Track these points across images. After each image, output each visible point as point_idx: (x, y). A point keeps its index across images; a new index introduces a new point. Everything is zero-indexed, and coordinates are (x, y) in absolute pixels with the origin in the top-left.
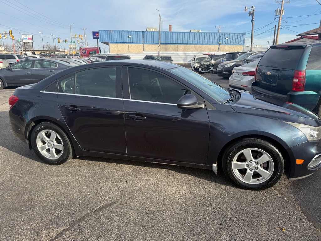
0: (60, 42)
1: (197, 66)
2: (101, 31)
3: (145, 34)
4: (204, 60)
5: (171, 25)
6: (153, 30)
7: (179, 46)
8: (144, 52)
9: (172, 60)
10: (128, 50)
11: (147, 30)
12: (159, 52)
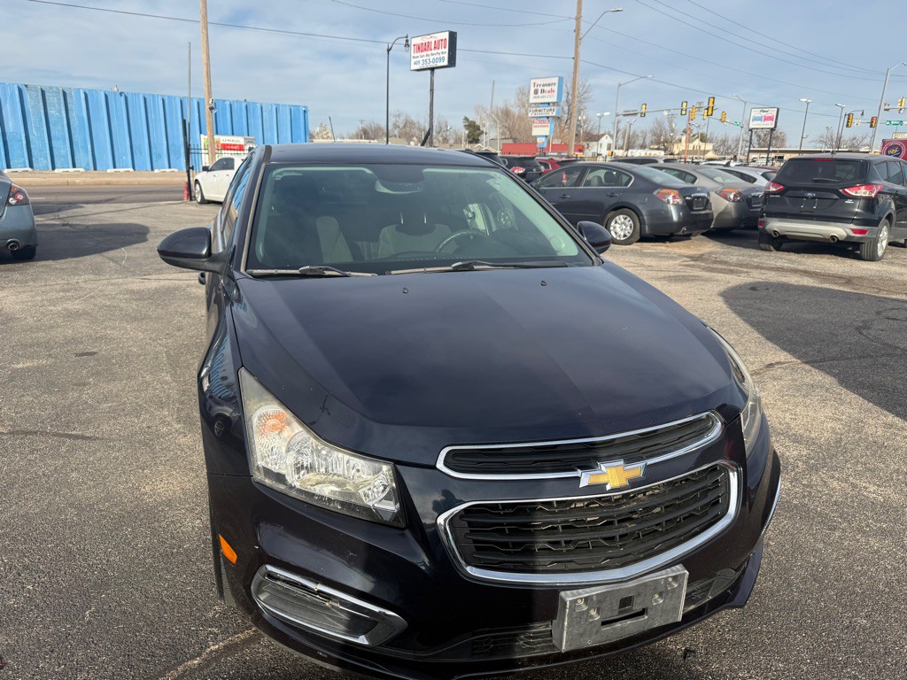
0: (854, 124)
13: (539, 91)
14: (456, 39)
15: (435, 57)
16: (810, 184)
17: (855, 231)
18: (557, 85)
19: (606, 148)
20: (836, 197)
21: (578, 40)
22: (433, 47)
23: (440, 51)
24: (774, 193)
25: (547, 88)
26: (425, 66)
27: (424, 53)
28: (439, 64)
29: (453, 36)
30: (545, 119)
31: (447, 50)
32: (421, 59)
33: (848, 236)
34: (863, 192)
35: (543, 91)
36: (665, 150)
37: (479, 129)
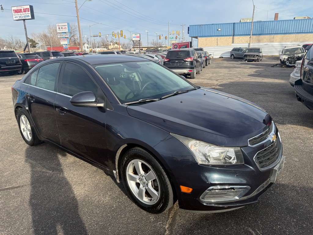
0: (161, 39)
1: (284, 59)
2: (192, 26)
3: (236, 26)
4: (296, 52)
5: (278, 14)
6: (248, 21)
7: (275, 36)
8: (233, 44)
9: (261, 52)
10: (216, 43)
11: (240, 21)
12: (249, 44)
13: (61, 28)
14: (33, 8)
15: (25, 15)
16: (176, 58)
17: (190, 71)
18: (67, 26)
19: (87, 48)
20: (183, 61)
21: (77, 10)
22: (23, 11)
23: (27, 13)
24: (166, 62)
25: (63, 27)
26: (20, 19)
27: (18, 14)
28: (27, 18)
29: (31, 7)
30: (65, 38)
31: (30, 12)
32: (18, 16)
33: (188, 72)
34: (189, 60)
35: (62, 28)
36: (107, 48)
37: (35, 42)
